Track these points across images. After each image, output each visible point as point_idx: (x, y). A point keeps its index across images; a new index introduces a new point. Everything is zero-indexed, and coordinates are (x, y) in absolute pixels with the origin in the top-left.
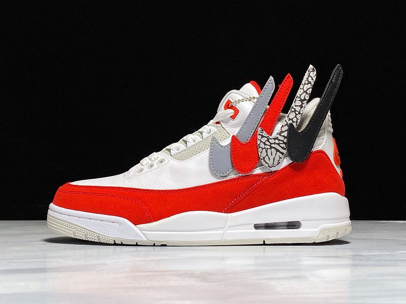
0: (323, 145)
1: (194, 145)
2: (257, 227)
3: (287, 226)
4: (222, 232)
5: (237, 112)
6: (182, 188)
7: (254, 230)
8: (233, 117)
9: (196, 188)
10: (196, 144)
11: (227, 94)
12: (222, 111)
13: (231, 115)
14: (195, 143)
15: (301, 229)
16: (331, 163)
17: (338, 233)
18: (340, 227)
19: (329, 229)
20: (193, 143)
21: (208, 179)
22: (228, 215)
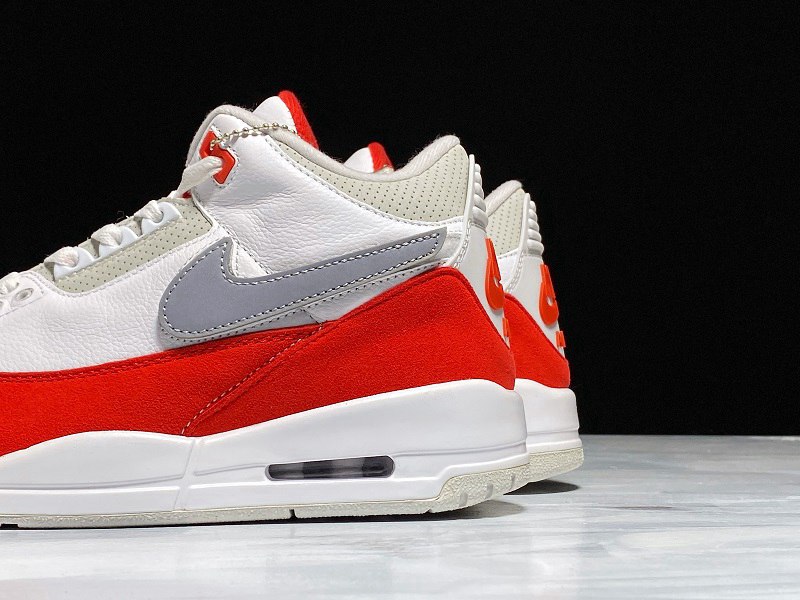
0: (455, 255)
1: (118, 251)
2: (276, 472)
3: (364, 469)
4: (177, 488)
5: (228, 163)
6: (71, 368)
7: (267, 482)
8: (221, 178)
9: (108, 366)
10: (123, 250)
11: (209, 116)
12: (195, 162)
13: (216, 171)
14: (121, 246)
15: (391, 479)
16: (478, 301)
17: (491, 487)
18: (497, 472)
19: (469, 477)
20: (116, 247)
21: (143, 343)
22: (194, 442)
